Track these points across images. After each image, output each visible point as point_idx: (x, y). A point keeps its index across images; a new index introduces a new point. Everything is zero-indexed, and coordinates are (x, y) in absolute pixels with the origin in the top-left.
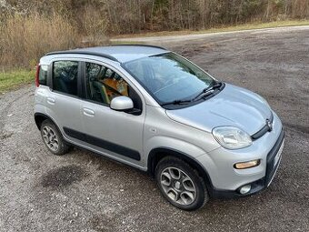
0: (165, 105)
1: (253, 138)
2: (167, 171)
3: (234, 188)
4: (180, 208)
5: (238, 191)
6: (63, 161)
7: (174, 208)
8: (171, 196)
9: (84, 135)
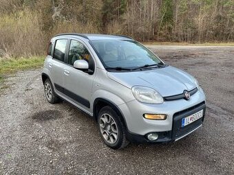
0: (108, 69)
1: (166, 99)
2: (103, 117)
3: (143, 133)
4: (109, 146)
5: (146, 136)
6: (52, 107)
7: (105, 146)
8: (105, 137)
9: (63, 88)
